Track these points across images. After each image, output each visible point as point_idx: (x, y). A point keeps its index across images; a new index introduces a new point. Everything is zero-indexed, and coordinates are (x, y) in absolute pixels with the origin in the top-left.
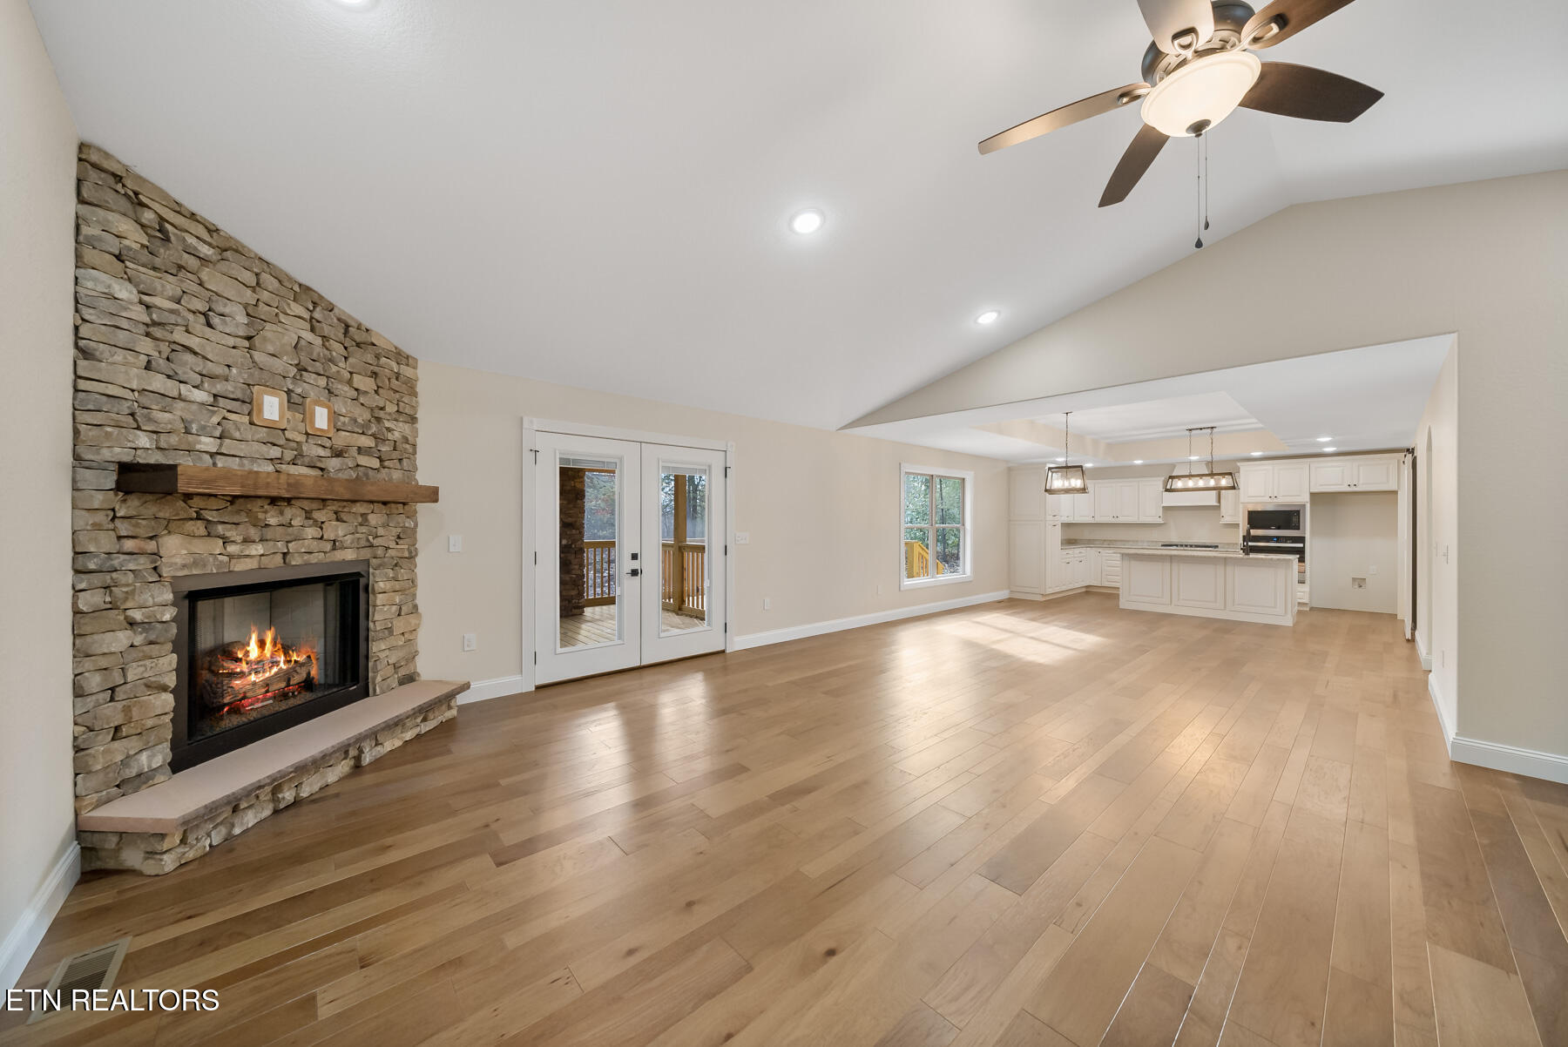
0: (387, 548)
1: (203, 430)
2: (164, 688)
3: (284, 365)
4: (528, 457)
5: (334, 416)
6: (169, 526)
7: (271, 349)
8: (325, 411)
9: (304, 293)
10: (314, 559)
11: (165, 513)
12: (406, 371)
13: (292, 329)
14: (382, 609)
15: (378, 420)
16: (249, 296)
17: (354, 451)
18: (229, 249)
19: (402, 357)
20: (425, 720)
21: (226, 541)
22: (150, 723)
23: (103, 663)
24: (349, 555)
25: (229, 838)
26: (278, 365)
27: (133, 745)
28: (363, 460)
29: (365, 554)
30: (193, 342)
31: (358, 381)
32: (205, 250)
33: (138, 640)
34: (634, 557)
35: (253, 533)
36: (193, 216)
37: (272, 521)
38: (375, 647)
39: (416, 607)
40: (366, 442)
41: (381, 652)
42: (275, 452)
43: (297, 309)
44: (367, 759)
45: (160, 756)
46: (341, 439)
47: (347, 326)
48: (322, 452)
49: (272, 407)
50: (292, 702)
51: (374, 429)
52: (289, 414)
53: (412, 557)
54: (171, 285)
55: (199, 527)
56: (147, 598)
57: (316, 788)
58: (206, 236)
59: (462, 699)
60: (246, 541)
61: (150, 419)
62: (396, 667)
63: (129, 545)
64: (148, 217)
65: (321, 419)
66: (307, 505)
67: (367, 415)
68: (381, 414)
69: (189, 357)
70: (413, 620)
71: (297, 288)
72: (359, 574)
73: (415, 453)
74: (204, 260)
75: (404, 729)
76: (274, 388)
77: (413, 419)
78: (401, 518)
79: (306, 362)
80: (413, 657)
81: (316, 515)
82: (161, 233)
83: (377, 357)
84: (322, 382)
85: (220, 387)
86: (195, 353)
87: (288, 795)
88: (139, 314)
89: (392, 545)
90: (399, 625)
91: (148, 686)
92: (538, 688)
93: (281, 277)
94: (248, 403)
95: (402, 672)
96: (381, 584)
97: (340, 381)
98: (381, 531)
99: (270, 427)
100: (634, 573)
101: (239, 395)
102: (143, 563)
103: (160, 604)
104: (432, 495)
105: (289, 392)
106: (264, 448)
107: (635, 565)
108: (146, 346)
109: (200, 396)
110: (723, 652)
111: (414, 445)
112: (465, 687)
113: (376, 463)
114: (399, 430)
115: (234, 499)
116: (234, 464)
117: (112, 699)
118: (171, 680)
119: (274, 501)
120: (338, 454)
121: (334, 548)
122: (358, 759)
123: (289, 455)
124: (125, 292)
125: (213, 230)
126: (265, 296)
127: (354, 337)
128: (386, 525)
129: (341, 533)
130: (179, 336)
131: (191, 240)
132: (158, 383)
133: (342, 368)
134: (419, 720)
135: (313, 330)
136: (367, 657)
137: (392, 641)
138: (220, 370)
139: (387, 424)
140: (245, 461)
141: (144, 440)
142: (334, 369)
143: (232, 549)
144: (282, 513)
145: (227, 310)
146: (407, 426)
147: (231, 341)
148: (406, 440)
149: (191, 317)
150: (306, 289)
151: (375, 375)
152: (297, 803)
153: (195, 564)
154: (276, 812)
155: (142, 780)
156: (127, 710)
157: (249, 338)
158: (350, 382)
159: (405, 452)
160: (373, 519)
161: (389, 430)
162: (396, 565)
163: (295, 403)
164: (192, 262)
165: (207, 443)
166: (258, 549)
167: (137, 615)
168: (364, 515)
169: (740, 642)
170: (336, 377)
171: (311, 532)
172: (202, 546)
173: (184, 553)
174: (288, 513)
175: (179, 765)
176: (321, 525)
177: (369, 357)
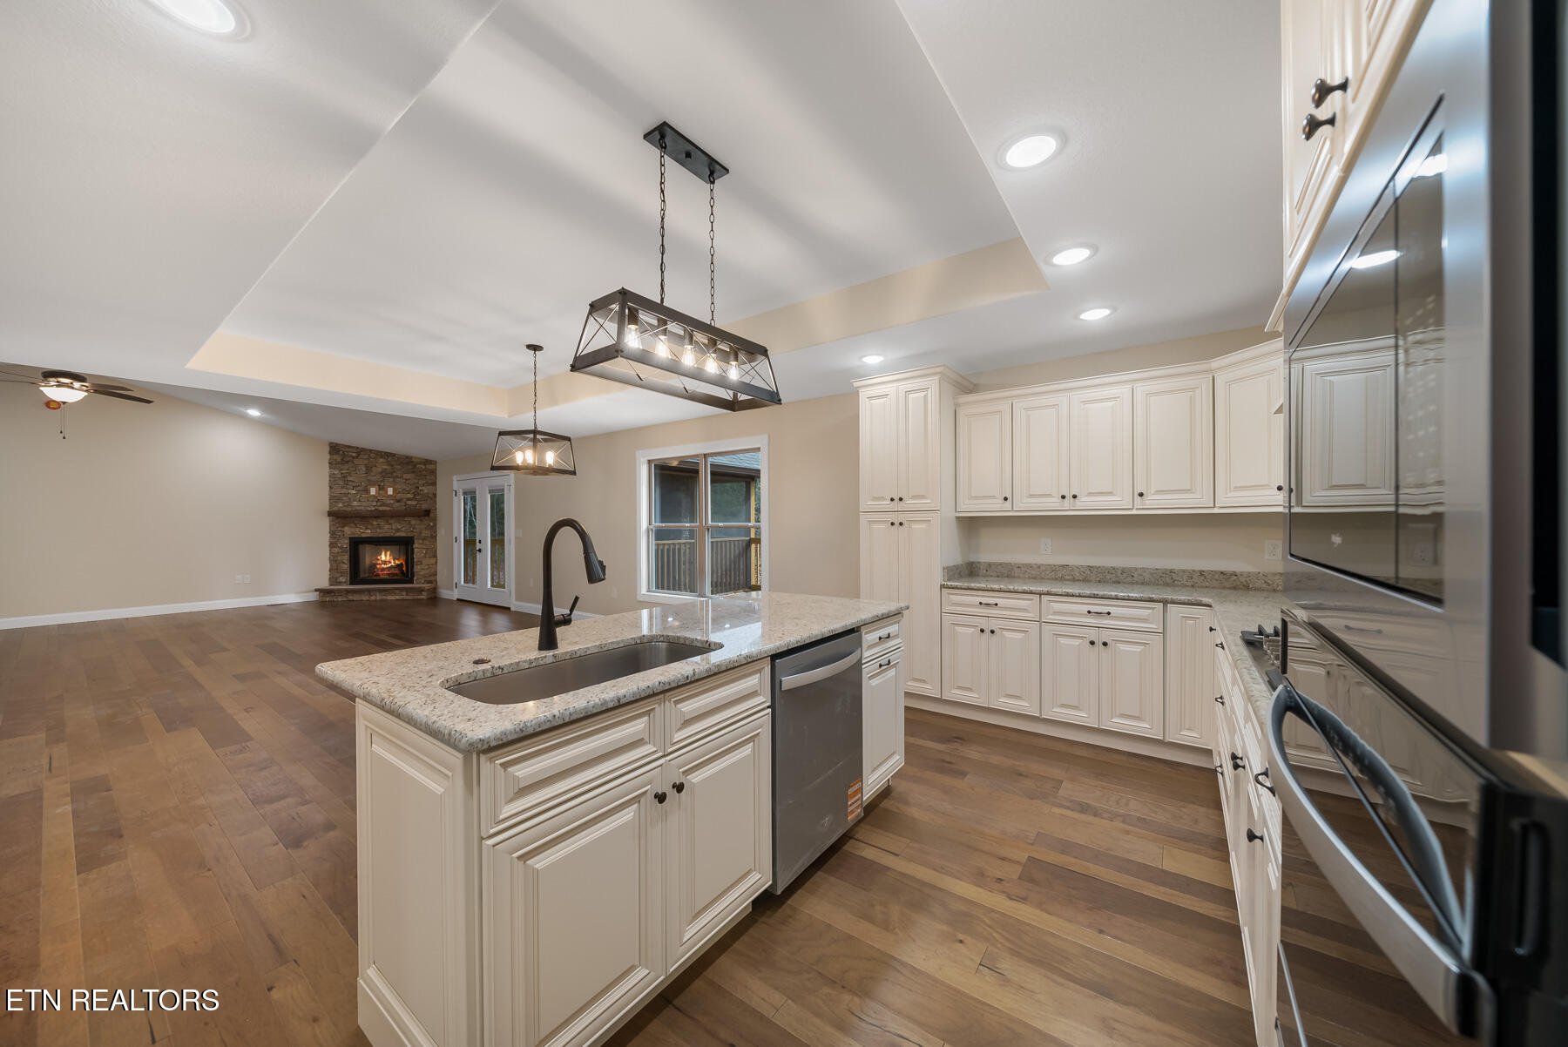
0: (421, 533)
1: (354, 501)
3: (379, 478)
5: (395, 490)
6: (347, 525)
7: (373, 474)
8: (391, 489)
9: (385, 455)
10: (387, 535)
11: (345, 522)
12: (429, 467)
13: (381, 465)
14: (419, 550)
15: (417, 487)
16: (366, 462)
17: (404, 500)
18: (360, 451)
19: (427, 462)
21: (360, 528)
22: (341, 570)
24: (403, 534)
26: (376, 479)
27: (338, 575)
28: (409, 502)
29: (410, 534)
30: (352, 479)
31: (406, 476)
32: (354, 455)
33: (340, 551)
35: (369, 527)
36: (353, 447)
37: (374, 523)
38: (416, 567)
39: (435, 555)
40: (410, 496)
41: (419, 569)
42: (375, 503)
43: (382, 460)
45: (344, 579)
46: (399, 496)
47: (401, 459)
48: (392, 502)
49: (373, 491)
50: (396, 577)
51: (413, 491)
52: (380, 492)
53: (433, 536)
54: (346, 466)
55: (353, 525)
56: (342, 542)
58: (355, 451)
60: (366, 529)
61: (342, 500)
62: (424, 576)
63: (339, 529)
64: (341, 452)
65: (390, 491)
66: (386, 518)
67: (411, 487)
68: (419, 486)
69: (351, 483)
70: (432, 560)
71: (382, 453)
74: (354, 458)
75: (396, 594)
76: (373, 486)
77: (434, 484)
78: (426, 522)
79: (385, 475)
80: (435, 574)
81: (390, 521)
83: (415, 466)
84: (391, 480)
85: (359, 488)
88: (340, 476)
89: (424, 531)
90: (425, 561)
91: (342, 562)
92: (458, 599)
93: (378, 452)
94: (367, 491)
95: (427, 579)
96: (417, 545)
97: (399, 478)
98: (417, 526)
99: (374, 497)
100: (480, 551)
101: (363, 490)
102: (341, 534)
103: (345, 543)
105: (379, 486)
106: (371, 503)
107: (480, 547)
108: (341, 483)
109: (353, 492)
110: (510, 608)
111: (435, 495)
113: (414, 503)
114: (426, 489)
115: (363, 518)
116: (363, 508)
117: (334, 563)
118: (347, 562)
119: (376, 518)
120: (398, 501)
121: (396, 532)
123: (379, 504)
124: (337, 472)
125: (357, 448)
126: (371, 460)
127: (405, 461)
128: (419, 524)
129: (399, 527)
130: (349, 478)
131: (351, 453)
132: (344, 491)
133: (399, 473)
135: (387, 464)
137: (422, 567)
138: (358, 484)
140: (366, 507)
142: (395, 474)
143: (361, 531)
144: (377, 521)
145: (360, 468)
146: (430, 487)
148: (430, 493)
149: (351, 472)
150: (385, 453)
151: (413, 472)
153: (352, 534)
155: (340, 583)
156: (337, 566)
157: (368, 473)
158: (402, 477)
159: (430, 497)
160: (413, 522)
161: (423, 490)
162: (424, 539)
163: (382, 488)
164: (351, 459)
165: (356, 504)
166: (369, 531)
167: (340, 545)
168: (409, 521)
170: (397, 477)
171: (387, 526)
172: (353, 530)
173: (349, 531)
174: (379, 521)
175: (351, 584)
176: (390, 524)
177: (410, 467)
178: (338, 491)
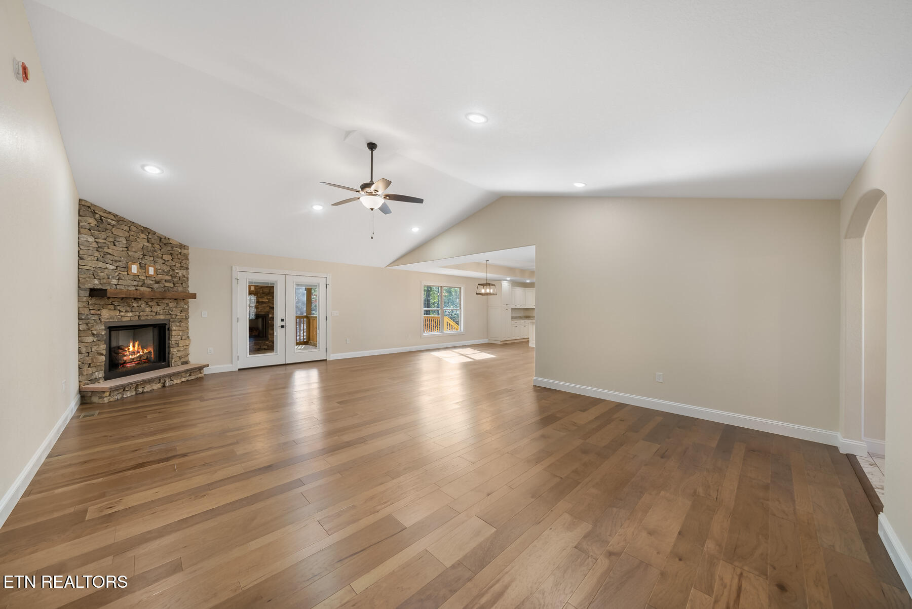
0: (177, 315)
1: (113, 278)
2: (102, 354)
3: (139, 255)
4: (235, 282)
5: (156, 270)
6: (104, 307)
7: (134, 250)
8: (153, 268)
9: (145, 230)
10: (149, 318)
11: (102, 303)
12: (184, 251)
13: (142, 242)
14: (175, 336)
15: (173, 270)
16: (127, 234)
17: (163, 282)
18: (120, 220)
19: (182, 246)
20: (190, 375)
21: (120, 311)
22: (98, 364)
23: (86, 345)
24: (162, 317)
25: (122, 397)
26: (136, 255)
27: (94, 369)
28: (167, 284)
29: (168, 317)
30: (110, 251)
31: (165, 257)
32: (113, 223)
33: (95, 339)
34: (283, 320)
35: (128, 309)
36: (109, 213)
37: (135, 305)
38: (172, 350)
39: (188, 337)
40: (170, 278)
41: (175, 352)
42: (136, 283)
43: (143, 236)
44: (167, 384)
45: (100, 374)
46: (159, 277)
47: (161, 239)
48: (151, 282)
49: (134, 269)
50: (141, 365)
51: (171, 273)
52: (140, 271)
53: (187, 319)
54: (103, 235)
55: (112, 307)
56: (97, 327)
57: (149, 389)
58: (114, 218)
59: (206, 371)
60: (126, 312)
61: (98, 276)
62: (180, 358)
63: (92, 312)
64: (97, 216)
65: (151, 271)
66: (146, 300)
67: (168, 268)
68: (174, 268)
69: (109, 256)
70: (187, 342)
71: (143, 229)
72: (166, 324)
73: (188, 281)
74: (113, 226)
76: (134, 263)
77: (187, 269)
78: (182, 305)
79: (146, 252)
80: (187, 355)
81: (149, 303)
82: (101, 220)
83: (173, 247)
84: (152, 259)
85: (118, 264)
86: (111, 254)
87: (140, 390)
88: (95, 245)
89: (179, 314)
90: (181, 343)
91: (98, 353)
92: (239, 370)
93: (137, 226)
94: (127, 268)
95: (183, 360)
96: (174, 328)
97: (159, 258)
98: (174, 309)
99: (134, 275)
100: (283, 327)
101: (124, 266)
102: (96, 317)
103: (101, 329)
104: (194, 296)
105: (140, 263)
106: (132, 282)
107: (283, 323)
108: (97, 254)
109: (112, 267)
110: (326, 360)
111: (188, 278)
112: (207, 366)
113: (172, 285)
114: (181, 273)
115: (122, 299)
116: (122, 287)
117: (88, 356)
118: (104, 352)
119: (135, 299)
120: (158, 282)
121: (156, 315)
122: (164, 384)
123: (140, 284)
124: (91, 239)
125: (115, 216)
126: (132, 233)
127: (164, 242)
128: (176, 307)
129: (159, 310)
130: (106, 250)
131: (109, 221)
132: (100, 264)
133: (159, 253)
134: (188, 375)
135: (148, 242)
136: (169, 353)
137: (178, 348)
138: (118, 259)
139: (176, 271)
140: (126, 286)
141: (96, 282)
142: (156, 254)
143: (122, 314)
144: (138, 303)
145: (120, 240)
146: (184, 271)
147: (121, 249)
148: (184, 276)
149: (109, 243)
150: (146, 228)
151: (171, 254)
152: (143, 393)
153: (111, 318)
154: (136, 394)
155: (96, 380)
156: (92, 359)
157: (127, 247)
158: (162, 258)
159: (184, 280)
160: (171, 305)
161: (177, 273)
162: (180, 321)
163: (143, 267)
164: (110, 227)
165: (114, 281)
166: (130, 314)
167: (95, 332)
168: (167, 304)
169: (333, 357)
170: (157, 256)
171: (148, 309)
172: (113, 313)
173: (108, 315)
174: (140, 303)
175: (106, 378)
176: (151, 307)
177: (169, 248)
178: (91, 263)
